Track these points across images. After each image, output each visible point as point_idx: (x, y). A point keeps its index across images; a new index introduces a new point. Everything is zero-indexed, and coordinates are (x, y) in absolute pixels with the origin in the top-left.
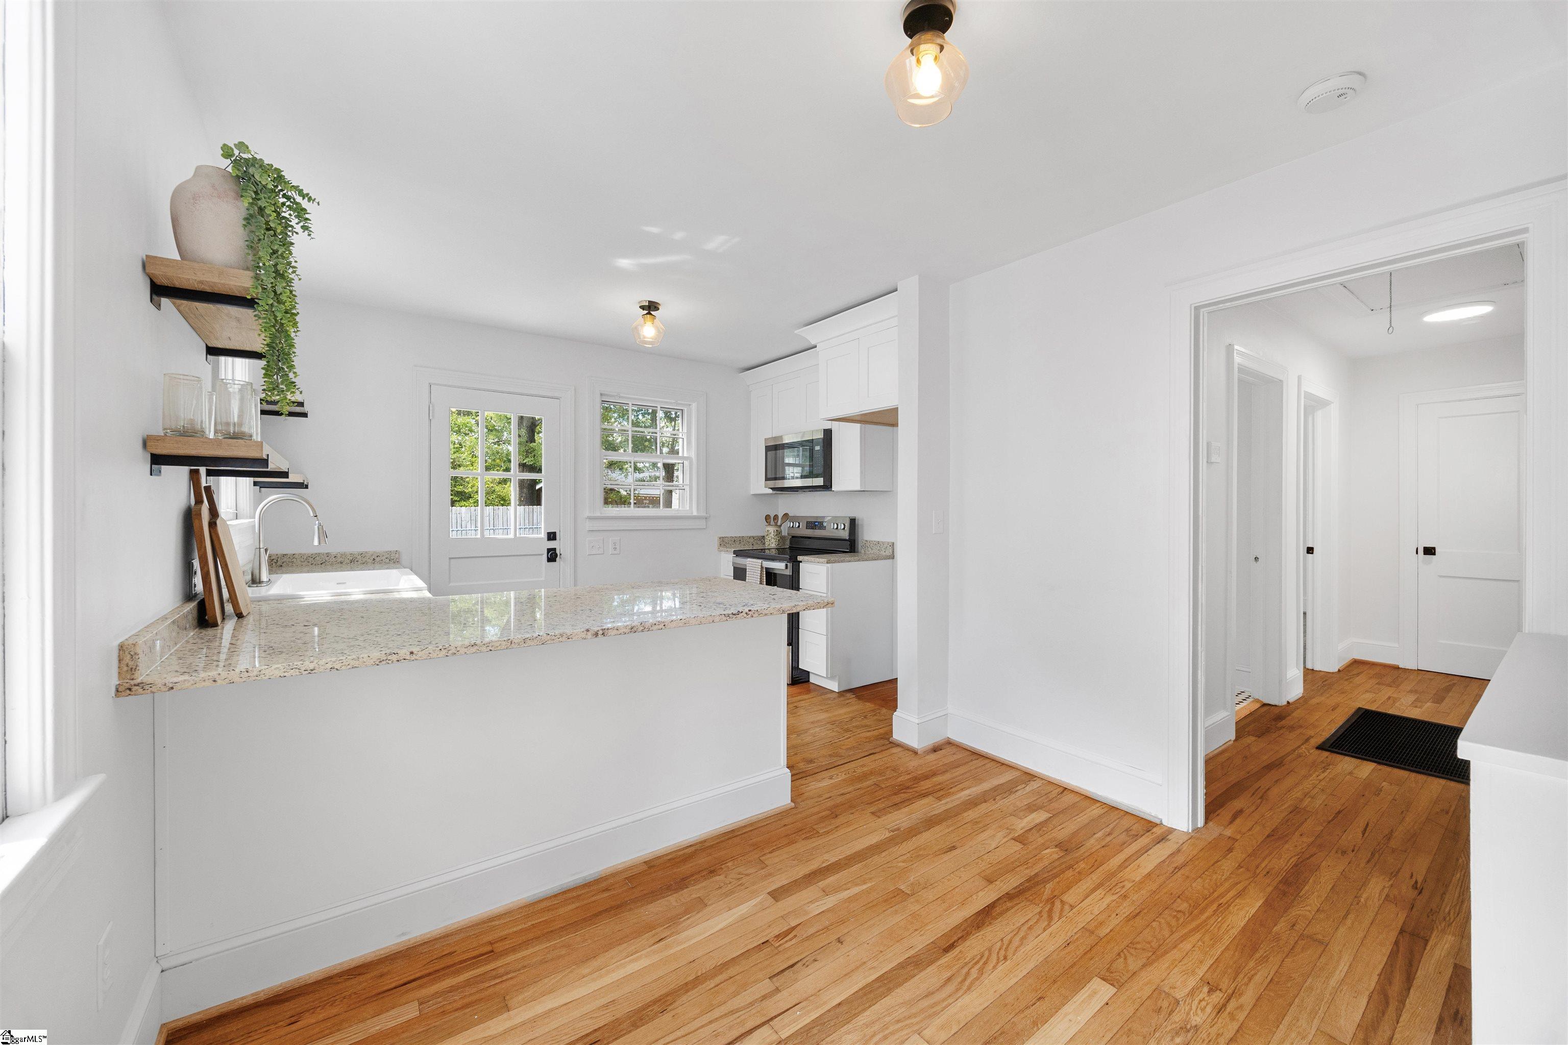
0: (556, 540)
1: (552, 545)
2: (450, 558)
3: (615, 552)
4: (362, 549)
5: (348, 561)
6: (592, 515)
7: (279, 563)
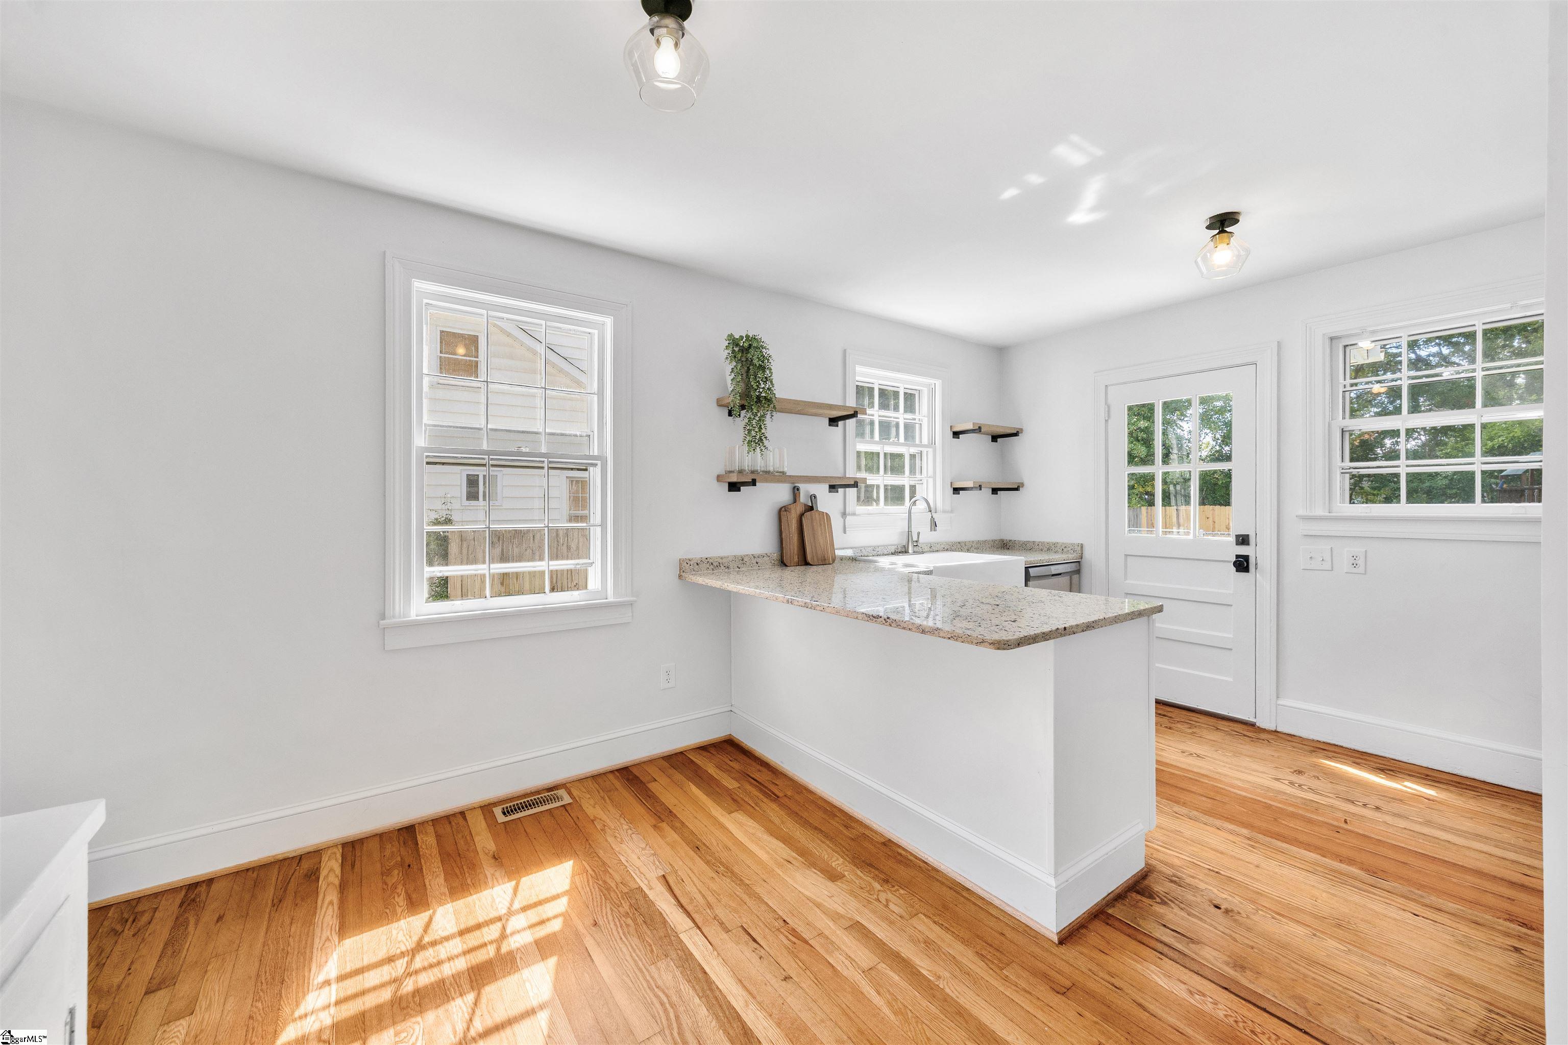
0: (1248, 544)
1: (1243, 550)
2: (1126, 555)
3: (1355, 570)
4: (1053, 540)
5: (1046, 549)
6: (1309, 513)
7: (1008, 547)
